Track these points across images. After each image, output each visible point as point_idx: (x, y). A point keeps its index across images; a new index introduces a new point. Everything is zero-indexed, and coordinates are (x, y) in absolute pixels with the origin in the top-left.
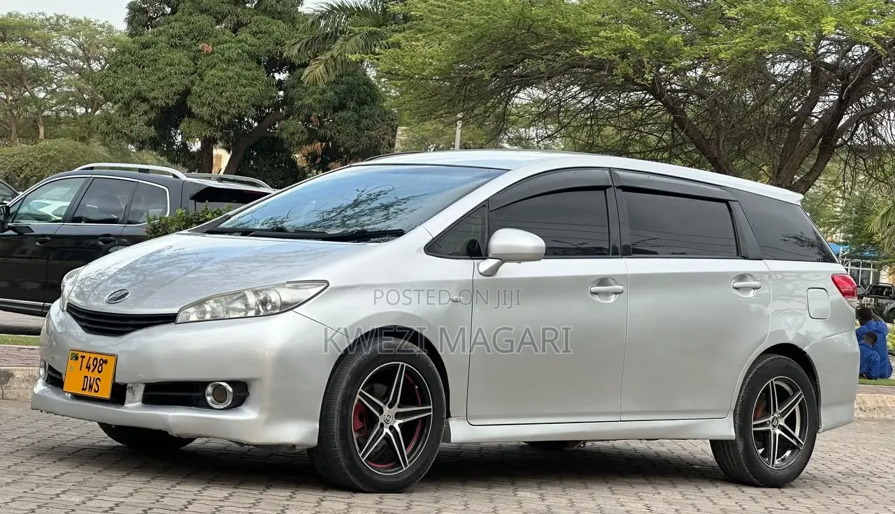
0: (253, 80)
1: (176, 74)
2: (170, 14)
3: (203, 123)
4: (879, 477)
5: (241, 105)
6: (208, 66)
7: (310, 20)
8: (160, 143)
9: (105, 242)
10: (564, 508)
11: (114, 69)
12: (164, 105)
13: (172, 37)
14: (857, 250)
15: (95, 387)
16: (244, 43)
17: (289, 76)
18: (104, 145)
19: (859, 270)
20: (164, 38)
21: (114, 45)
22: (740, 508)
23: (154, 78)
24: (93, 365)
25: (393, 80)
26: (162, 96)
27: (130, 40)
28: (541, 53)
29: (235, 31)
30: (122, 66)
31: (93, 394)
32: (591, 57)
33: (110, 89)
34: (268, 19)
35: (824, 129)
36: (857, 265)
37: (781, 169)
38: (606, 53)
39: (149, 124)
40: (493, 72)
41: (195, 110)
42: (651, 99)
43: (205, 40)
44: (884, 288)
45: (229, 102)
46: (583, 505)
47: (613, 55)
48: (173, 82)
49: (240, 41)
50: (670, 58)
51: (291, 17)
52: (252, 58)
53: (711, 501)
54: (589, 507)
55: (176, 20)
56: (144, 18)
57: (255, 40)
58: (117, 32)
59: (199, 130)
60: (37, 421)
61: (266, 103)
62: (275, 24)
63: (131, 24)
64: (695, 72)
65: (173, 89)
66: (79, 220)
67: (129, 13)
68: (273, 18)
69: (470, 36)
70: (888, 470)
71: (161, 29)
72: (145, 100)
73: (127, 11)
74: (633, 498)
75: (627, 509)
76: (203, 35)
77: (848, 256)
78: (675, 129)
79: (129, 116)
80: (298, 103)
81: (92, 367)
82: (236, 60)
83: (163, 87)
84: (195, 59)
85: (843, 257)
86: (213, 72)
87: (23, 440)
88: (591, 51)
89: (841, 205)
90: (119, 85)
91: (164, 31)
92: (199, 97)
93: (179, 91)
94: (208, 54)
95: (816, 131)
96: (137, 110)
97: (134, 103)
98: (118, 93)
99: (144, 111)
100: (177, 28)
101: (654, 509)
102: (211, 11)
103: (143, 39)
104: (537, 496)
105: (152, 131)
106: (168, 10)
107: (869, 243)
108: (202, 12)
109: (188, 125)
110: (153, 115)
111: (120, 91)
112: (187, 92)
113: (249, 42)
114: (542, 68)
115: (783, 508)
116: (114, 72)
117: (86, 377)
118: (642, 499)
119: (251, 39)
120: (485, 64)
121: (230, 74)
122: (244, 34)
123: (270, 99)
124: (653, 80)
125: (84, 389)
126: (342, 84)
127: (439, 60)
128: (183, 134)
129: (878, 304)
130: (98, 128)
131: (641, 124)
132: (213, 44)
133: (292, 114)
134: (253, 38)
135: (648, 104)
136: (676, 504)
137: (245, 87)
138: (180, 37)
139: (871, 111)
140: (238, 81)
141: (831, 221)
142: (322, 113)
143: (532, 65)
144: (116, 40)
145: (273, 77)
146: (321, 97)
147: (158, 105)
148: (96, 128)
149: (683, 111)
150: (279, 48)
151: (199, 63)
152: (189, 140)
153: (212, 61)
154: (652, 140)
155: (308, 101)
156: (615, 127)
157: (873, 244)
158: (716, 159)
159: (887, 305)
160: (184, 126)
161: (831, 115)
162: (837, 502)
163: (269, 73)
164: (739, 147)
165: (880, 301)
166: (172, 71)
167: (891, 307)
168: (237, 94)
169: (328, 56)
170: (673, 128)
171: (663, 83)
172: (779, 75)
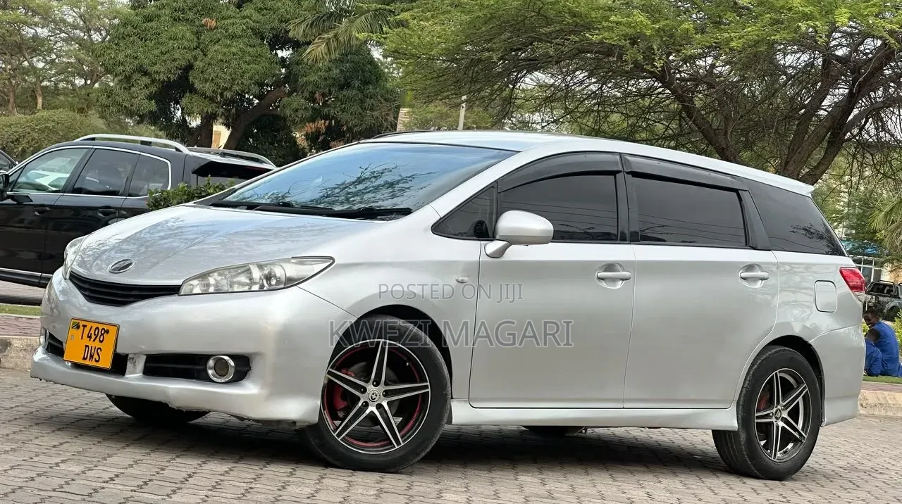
0: (257, 57)
1: (179, 48)
3: (205, 99)
4: (881, 473)
5: (245, 82)
6: (211, 41)
8: (160, 118)
9: (104, 214)
10: (563, 493)
11: (116, 41)
12: (166, 79)
13: (176, 10)
14: (860, 247)
15: (96, 356)
16: (248, 20)
17: (292, 54)
18: (102, 117)
20: (167, 11)
21: (115, 18)
22: (741, 499)
23: (157, 52)
24: (95, 334)
25: (400, 59)
26: (165, 71)
27: (132, 12)
28: (550, 37)
29: (239, 6)
30: (125, 39)
31: (93, 363)
32: (601, 42)
33: (111, 62)
35: (833, 123)
38: (616, 38)
39: (150, 98)
40: (501, 55)
41: (198, 85)
42: (660, 87)
43: (209, 15)
44: (885, 286)
45: (232, 79)
46: (584, 491)
47: (623, 41)
48: (176, 57)
49: (244, 17)
50: (681, 46)
52: (255, 34)
53: (713, 491)
54: (591, 493)
57: (260, 17)
58: (119, 4)
59: (200, 105)
60: (34, 390)
61: (269, 80)
64: (706, 62)
65: (176, 64)
66: (79, 191)
69: (479, 17)
70: (889, 466)
71: (165, 2)
72: (146, 73)
74: (635, 486)
75: (628, 496)
76: (207, 10)
78: (683, 118)
79: (130, 89)
80: (302, 80)
81: (93, 337)
82: (240, 37)
83: (165, 61)
84: (198, 34)
86: (217, 47)
87: (20, 408)
88: (601, 36)
89: (845, 200)
90: (120, 58)
91: (167, 4)
92: (202, 72)
93: (181, 66)
94: (211, 29)
95: (825, 123)
96: (138, 84)
97: (135, 76)
98: (119, 66)
99: (146, 85)
101: (656, 497)
103: (146, 12)
104: (537, 480)
105: (153, 106)
107: (871, 239)
109: (189, 101)
110: (154, 89)
111: (121, 64)
112: (190, 67)
113: (254, 18)
114: (551, 51)
115: (784, 500)
116: (116, 44)
117: (87, 346)
118: (643, 487)
119: (256, 16)
120: (494, 46)
121: (234, 50)
122: (248, 10)
123: (273, 77)
124: (662, 67)
125: (84, 359)
126: (347, 62)
128: (183, 109)
129: (879, 302)
130: (98, 101)
131: (649, 112)
132: (217, 19)
133: (295, 91)
134: (257, 14)
135: (656, 92)
136: (677, 493)
137: (248, 64)
138: (183, 11)
139: (882, 105)
140: (242, 57)
141: (834, 215)
142: (327, 90)
143: (541, 49)
144: (118, 12)
145: (276, 54)
146: (327, 75)
147: (159, 80)
148: (95, 100)
149: (691, 100)
150: (284, 25)
151: (202, 38)
152: (189, 115)
153: (215, 37)
154: (660, 127)
155: (313, 78)
156: (622, 113)
157: (876, 241)
158: (723, 149)
159: (887, 303)
160: (184, 101)
161: (841, 109)
162: (839, 497)
163: (272, 50)
164: (747, 138)
165: (881, 299)
166: (175, 46)
167: (891, 305)
168: (241, 71)
169: (331, 35)
170: (681, 116)
171: (672, 71)
172: (790, 66)
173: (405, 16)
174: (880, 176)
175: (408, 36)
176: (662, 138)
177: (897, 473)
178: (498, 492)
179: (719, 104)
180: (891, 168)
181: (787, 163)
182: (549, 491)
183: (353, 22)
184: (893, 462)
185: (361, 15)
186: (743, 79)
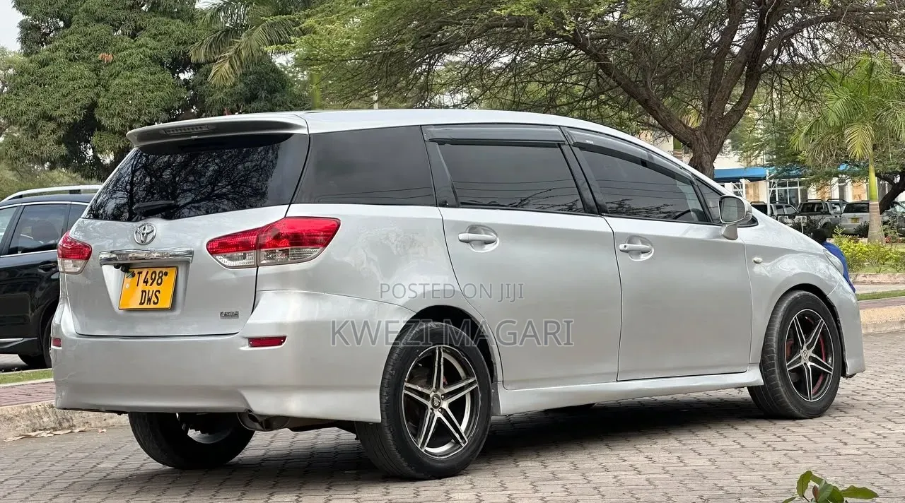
0: (159, 84)
1: (79, 88)
2: (63, 28)
3: (115, 134)
4: (863, 395)
5: (152, 111)
6: (111, 76)
7: (208, 15)
8: (72, 161)
9: (46, 269)
10: (567, 472)
11: (15, 92)
12: (72, 121)
13: (70, 51)
14: (784, 170)
16: (144, 48)
17: (194, 75)
18: (13, 169)
19: (786, 190)
20: (61, 53)
21: (9, 68)
22: (739, 446)
23: (57, 95)
25: (314, 65)
26: (69, 113)
27: (26, 59)
28: (457, 19)
29: (133, 36)
30: (23, 87)
32: (510, 15)
33: (14, 113)
34: (165, 19)
35: (748, 57)
36: (784, 185)
37: (711, 102)
38: (523, 10)
39: (58, 143)
40: (412, 44)
41: (105, 122)
42: (573, 49)
43: (104, 50)
44: (814, 204)
45: (139, 110)
46: (586, 466)
47: (531, 11)
48: (78, 97)
49: (140, 46)
50: (588, 6)
51: (190, 16)
52: (154, 61)
53: (709, 443)
54: (593, 467)
55: (72, 33)
56: (37, 35)
57: (156, 43)
58: (10, 53)
59: (111, 142)
61: (176, 105)
62: (174, 23)
63: (25, 43)
64: (613, 17)
65: (79, 104)
66: (14, 251)
67: (21, 32)
68: (172, 18)
69: (385, 11)
70: (869, 387)
71: (57, 44)
72: (50, 119)
73: (19, 30)
74: (633, 452)
75: (630, 463)
76: (103, 45)
77: (775, 177)
78: (600, 75)
79: (37, 137)
80: (209, 100)
82: (139, 66)
83: (67, 103)
84: (96, 71)
85: (770, 179)
86: (117, 81)
88: (509, 10)
89: (762, 127)
90: (22, 108)
91: (61, 46)
92: (107, 108)
93: (85, 105)
94: (109, 64)
95: (740, 59)
96: (44, 131)
97: (40, 123)
98: (22, 115)
99: (52, 131)
100: (73, 41)
101: (656, 459)
102: (108, 19)
103: (40, 57)
104: (538, 464)
105: (63, 150)
106: (61, 24)
107: (794, 161)
108: (98, 21)
109: (99, 139)
110: (61, 133)
111: (23, 113)
112: (94, 105)
113: (150, 46)
114: (462, 33)
115: (780, 439)
116: (15, 95)
118: (641, 452)
119: (152, 43)
120: (404, 37)
121: (134, 80)
122: (143, 38)
123: (179, 101)
124: (575, 30)
126: (251, 74)
127: (356, 39)
128: (93, 148)
129: (811, 221)
130: (6, 154)
131: (566, 76)
132: (113, 52)
133: (204, 112)
134: (153, 41)
135: (570, 55)
136: (676, 451)
137: (152, 93)
138: (78, 50)
139: (792, 32)
140: (145, 87)
141: (754, 144)
142: (235, 106)
143: (449, 32)
144: (11, 62)
145: (179, 78)
146: (232, 91)
147: (65, 123)
148: (4, 154)
149: (606, 58)
150: (181, 47)
151: (101, 74)
152: (101, 153)
153: (114, 71)
154: (579, 90)
155: (219, 96)
156: (539, 81)
157: (799, 162)
158: (646, 100)
159: (820, 220)
160: (94, 140)
161: (753, 42)
162: (831, 426)
163: (173, 75)
164: (665, 85)
165: (812, 218)
166: (75, 86)
167: (823, 222)
168: (146, 100)
169: (231, 52)
170: (598, 75)
171: (582, 32)
172: (697, 8)
173: (310, 21)
174: (800, 101)
175: (317, 42)
176: (582, 99)
177: (878, 392)
178: (503, 482)
179: (634, 57)
180: (810, 91)
181: (710, 104)
182: (553, 473)
183: (251, 35)
184: (872, 382)
185: (257, 26)
186: (654, 28)
